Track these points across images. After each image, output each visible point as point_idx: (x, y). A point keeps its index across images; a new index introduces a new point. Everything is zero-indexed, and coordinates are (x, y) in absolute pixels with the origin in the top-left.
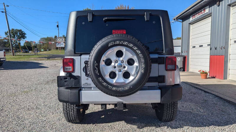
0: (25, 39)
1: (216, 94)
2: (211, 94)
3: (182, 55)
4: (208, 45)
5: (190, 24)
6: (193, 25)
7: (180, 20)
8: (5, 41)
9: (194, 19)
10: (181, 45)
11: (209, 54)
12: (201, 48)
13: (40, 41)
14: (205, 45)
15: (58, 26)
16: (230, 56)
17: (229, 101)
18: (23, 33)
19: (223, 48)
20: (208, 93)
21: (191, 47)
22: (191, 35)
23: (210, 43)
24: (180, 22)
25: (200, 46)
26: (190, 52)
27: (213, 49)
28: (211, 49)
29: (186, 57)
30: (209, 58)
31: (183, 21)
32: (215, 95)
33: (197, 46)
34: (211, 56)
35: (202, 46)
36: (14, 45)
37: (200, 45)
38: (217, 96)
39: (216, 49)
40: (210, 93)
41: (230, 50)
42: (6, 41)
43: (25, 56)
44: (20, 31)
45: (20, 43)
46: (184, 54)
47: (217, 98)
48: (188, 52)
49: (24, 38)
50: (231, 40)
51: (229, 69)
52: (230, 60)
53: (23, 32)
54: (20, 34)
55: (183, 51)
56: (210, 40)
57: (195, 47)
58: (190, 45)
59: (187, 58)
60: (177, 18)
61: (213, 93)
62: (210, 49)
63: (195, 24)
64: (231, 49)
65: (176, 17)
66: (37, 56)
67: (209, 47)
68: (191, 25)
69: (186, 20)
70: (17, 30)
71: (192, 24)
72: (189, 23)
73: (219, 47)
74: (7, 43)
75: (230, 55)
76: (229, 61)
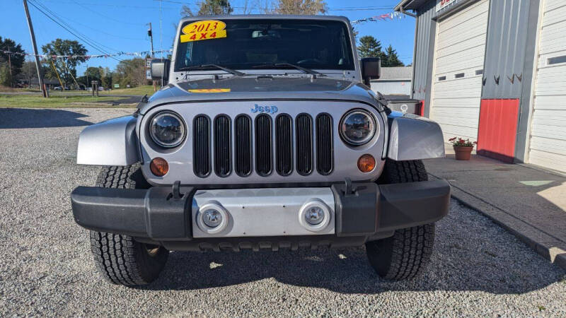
0: (86, 61)
1: (494, 214)
2: (480, 212)
3: (412, 99)
4: (478, 72)
5: (435, 19)
6: (442, 22)
7: (411, 11)
8: (44, 67)
9: (445, 5)
10: (411, 79)
11: (480, 96)
12: (460, 80)
13: (118, 67)
14: (470, 73)
15: (150, 33)
16: (536, 100)
17: (536, 245)
18: (82, 50)
19: (516, 78)
20: (470, 207)
21: (435, 79)
22: (436, 49)
23: (482, 68)
24: (412, 15)
25: (458, 76)
26: (433, 90)
27: (491, 81)
28: (484, 83)
29: (422, 103)
30: (479, 106)
31: (419, 15)
32: (490, 218)
33: (451, 76)
34: (483, 100)
35: (462, 75)
36: (63, 74)
37: (457, 73)
38: (495, 222)
39: (497, 82)
40: (475, 210)
41: (536, 86)
42: (46, 65)
43: (71, 97)
44: (75, 43)
45: (74, 72)
46: (417, 97)
47: (494, 230)
48: (427, 90)
49: (83, 60)
50: (539, 56)
51: (531, 136)
52: (534, 110)
53: (80, 45)
54: (74, 50)
55: (417, 89)
56: (483, 58)
57: (444, 78)
58: (434, 72)
59: (424, 105)
60: (403, 6)
61: (483, 209)
62: (481, 82)
63: (447, 20)
64: (537, 81)
65: (403, 3)
66: (97, 99)
67: (480, 78)
68: (438, 24)
69: (426, 11)
70: (67, 41)
71: (440, 21)
72: (434, 16)
73: (505, 77)
74: (49, 70)
75: (535, 97)
76: (532, 115)
